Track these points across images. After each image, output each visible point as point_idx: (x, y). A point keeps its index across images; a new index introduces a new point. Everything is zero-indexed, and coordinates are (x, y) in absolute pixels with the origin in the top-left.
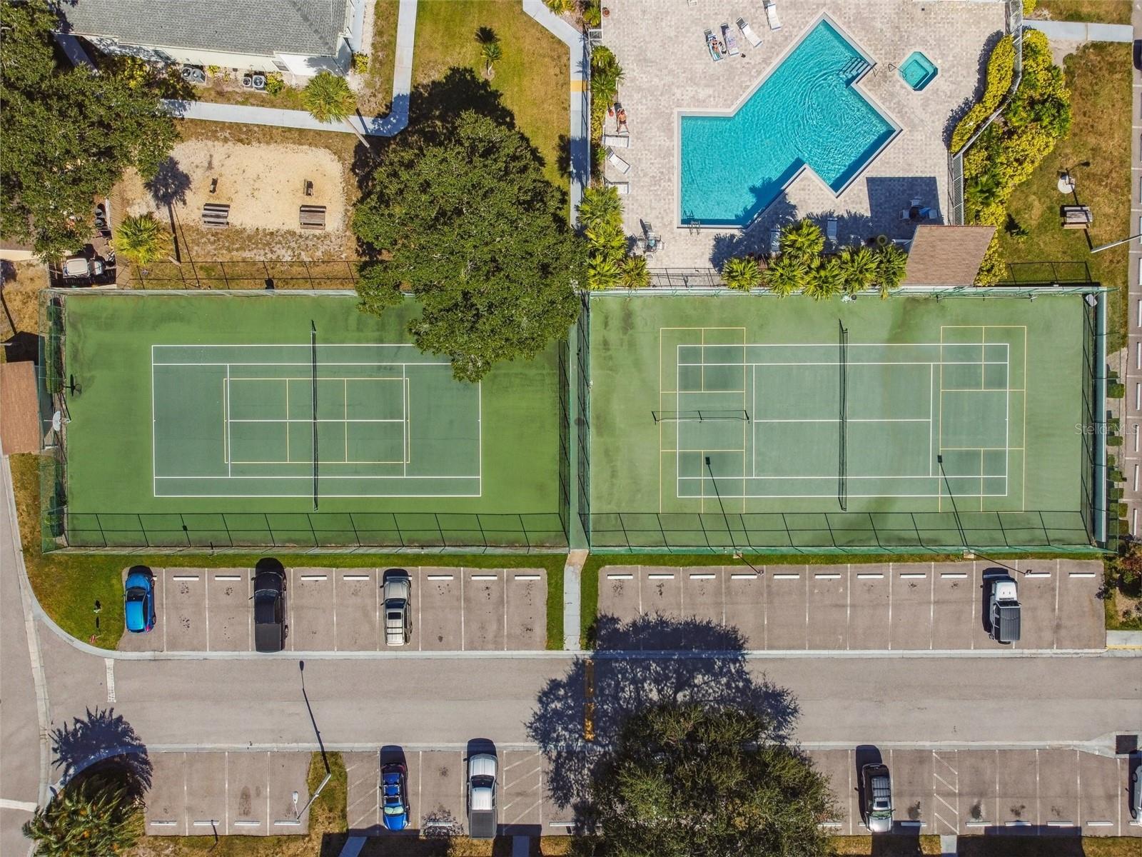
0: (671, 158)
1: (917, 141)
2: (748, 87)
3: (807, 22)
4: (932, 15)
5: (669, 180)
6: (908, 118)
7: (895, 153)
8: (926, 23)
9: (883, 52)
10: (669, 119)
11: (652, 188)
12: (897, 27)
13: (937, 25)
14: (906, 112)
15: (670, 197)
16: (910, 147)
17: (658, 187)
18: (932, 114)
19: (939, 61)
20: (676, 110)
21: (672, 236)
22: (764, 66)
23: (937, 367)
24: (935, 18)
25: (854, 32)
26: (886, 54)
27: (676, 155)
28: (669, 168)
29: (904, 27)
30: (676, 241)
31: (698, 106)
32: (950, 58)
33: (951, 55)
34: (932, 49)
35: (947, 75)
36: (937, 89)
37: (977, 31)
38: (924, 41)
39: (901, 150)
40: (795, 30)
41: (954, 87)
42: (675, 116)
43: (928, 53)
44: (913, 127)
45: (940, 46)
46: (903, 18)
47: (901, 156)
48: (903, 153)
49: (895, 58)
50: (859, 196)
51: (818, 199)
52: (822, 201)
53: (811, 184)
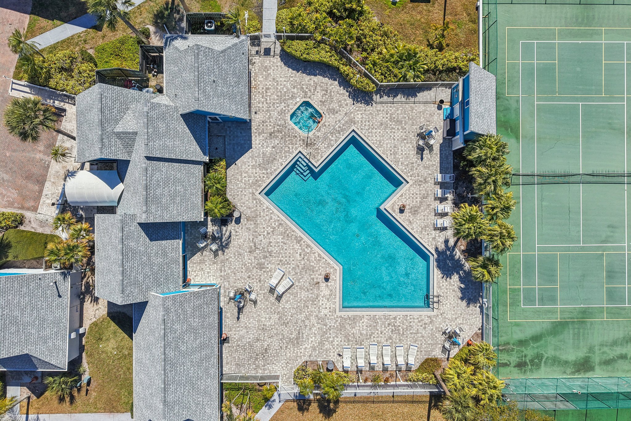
0: (377, 317)
1: (362, 118)
2: (319, 255)
3: (267, 208)
4: (261, 105)
5: (395, 318)
6: (343, 126)
7: (372, 136)
8: (267, 111)
9: (290, 146)
10: (346, 319)
11: (401, 333)
12: (270, 135)
13: (268, 101)
14: (340, 127)
15: (408, 318)
16: (367, 123)
17: (400, 328)
18: (340, 106)
19: (298, 100)
20: (338, 314)
21: (440, 316)
22: (302, 242)
23: (539, 99)
24: (263, 103)
25: (275, 170)
26: (292, 144)
27: (374, 313)
28: (385, 319)
29: (270, 129)
30: (444, 313)
31: (335, 295)
32: (295, 90)
33: (292, 90)
34: (288, 106)
35: (309, 94)
36: (320, 101)
37: (273, 68)
38: (282, 112)
39: (370, 131)
40: (274, 217)
41: (318, 88)
42: (342, 314)
43: (292, 109)
44: (352, 121)
45: (285, 99)
46: (263, 129)
47: (374, 131)
48: (372, 129)
49: (296, 137)
50: (407, 165)
51: (409, 198)
52: (411, 195)
53: (398, 203)
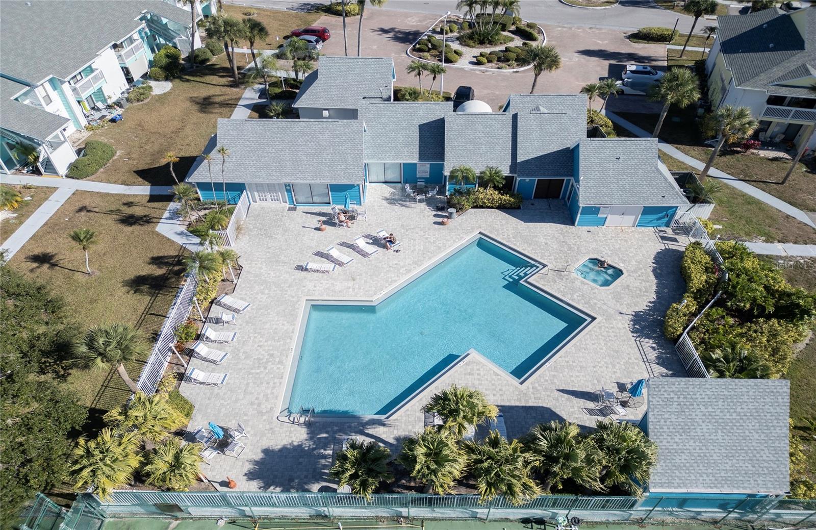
0: (289, 341)
2: (396, 281)
3: (462, 238)
4: (600, 236)
5: (281, 362)
6: (599, 308)
8: (595, 241)
9: (552, 258)
10: (293, 306)
11: (253, 371)
12: (563, 242)
14: (595, 304)
15: (276, 380)
16: (612, 334)
17: (262, 369)
19: (621, 265)
20: (304, 298)
21: (268, 427)
26: (555, 260)
27: (295, 338)
28: (284, 350)
29: (571, 242)
30: (273, 433)
32: (634, 263)
36: (628, 286)
38: (598, 252)
42: (303, 303)
45: (617, 254)
47: (602, 342)
48: (604, 340)
51: (493, 385)
52: (499, 387)
53: (481, 369)
